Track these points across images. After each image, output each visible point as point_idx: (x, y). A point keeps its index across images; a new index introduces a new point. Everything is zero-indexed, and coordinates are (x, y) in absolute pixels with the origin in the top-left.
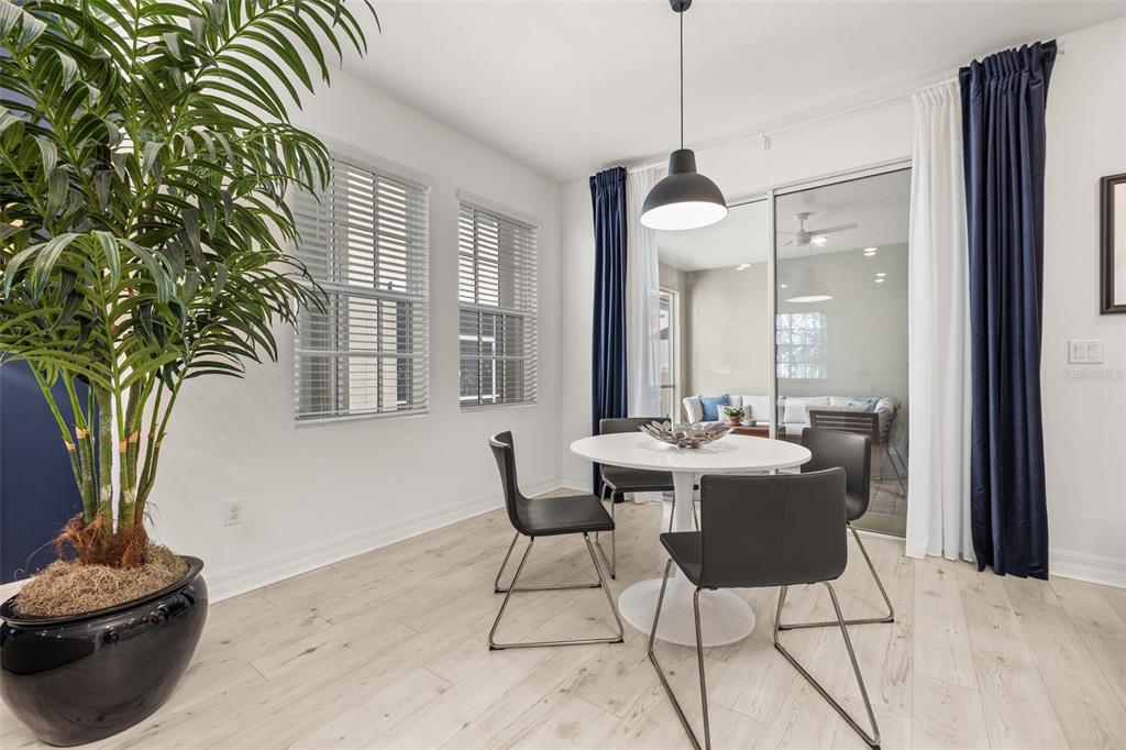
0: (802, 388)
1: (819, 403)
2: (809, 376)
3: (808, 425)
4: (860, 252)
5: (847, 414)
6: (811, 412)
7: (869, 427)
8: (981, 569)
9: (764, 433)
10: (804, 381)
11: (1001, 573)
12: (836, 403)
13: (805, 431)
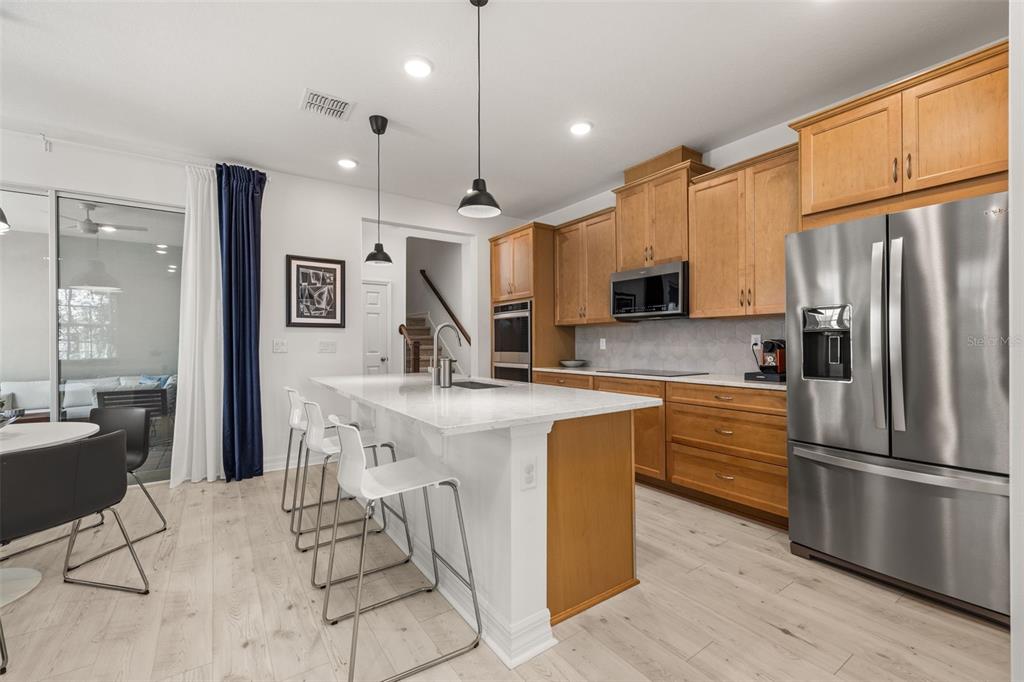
0: (87, 370)
1: (108, 384)
2: (96, 356)
3: (95, 405)
4: (153, 247)
5: (136, 392)
6: (98, 394)
7: (159, 401)
8: (228, 480)
9: (46, 419)
10: (91, 362)
11: (240, 479)
12: (126, 383)
13: (93, 412)
